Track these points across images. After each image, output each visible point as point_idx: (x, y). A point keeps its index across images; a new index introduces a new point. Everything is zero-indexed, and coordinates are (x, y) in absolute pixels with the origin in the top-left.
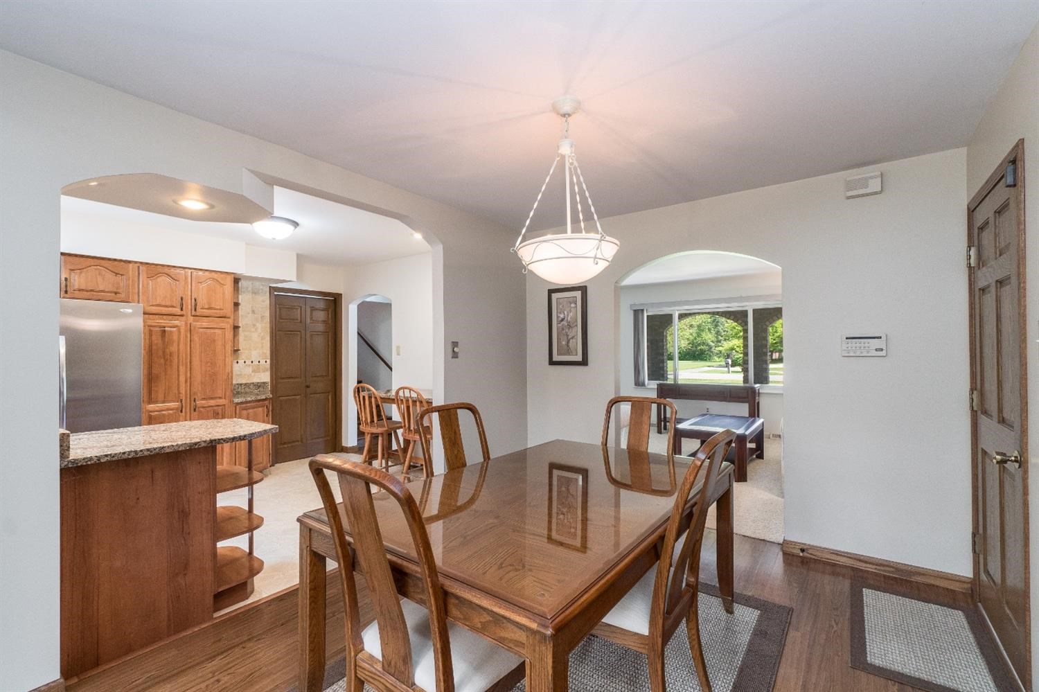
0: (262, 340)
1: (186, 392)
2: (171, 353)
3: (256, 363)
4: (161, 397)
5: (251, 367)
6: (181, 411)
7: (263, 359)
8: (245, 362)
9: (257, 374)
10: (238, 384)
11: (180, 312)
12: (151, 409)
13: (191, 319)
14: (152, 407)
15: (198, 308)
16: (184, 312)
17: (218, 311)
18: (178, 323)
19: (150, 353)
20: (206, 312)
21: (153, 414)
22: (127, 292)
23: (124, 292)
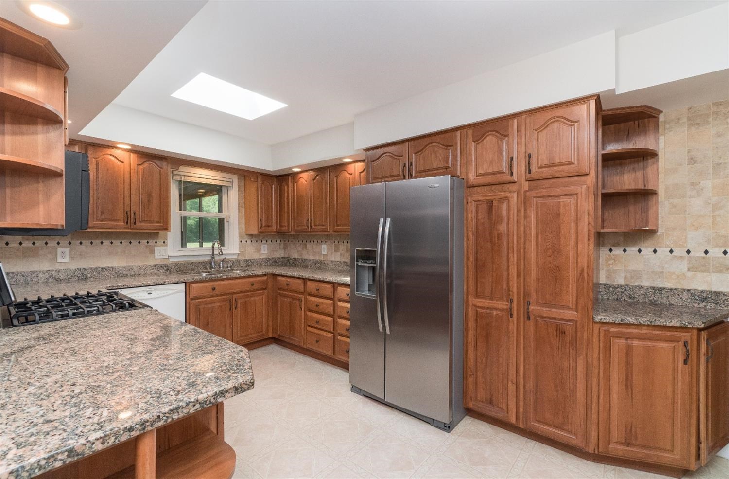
0: (713, 211)
1: (518, 288)
2: (498, 235)
3: (698, 253)
4: (488, 291)
5: (685, 262)
6: (511, 315)
7: (717, 246)
8: (671, 251)
9: (699, 274)
10: (653, 288)
11: (510, 178)
12: (478, 305)
13: (526, 186)
14: (479, 302)
15: (534, 168)
16: (515, 178)
17: (565, 167)
18: (508, 194)
19: (477, 235)
20: (547, 172)
21: (479, 310)
22: (455, 165)
23: (453, 165)
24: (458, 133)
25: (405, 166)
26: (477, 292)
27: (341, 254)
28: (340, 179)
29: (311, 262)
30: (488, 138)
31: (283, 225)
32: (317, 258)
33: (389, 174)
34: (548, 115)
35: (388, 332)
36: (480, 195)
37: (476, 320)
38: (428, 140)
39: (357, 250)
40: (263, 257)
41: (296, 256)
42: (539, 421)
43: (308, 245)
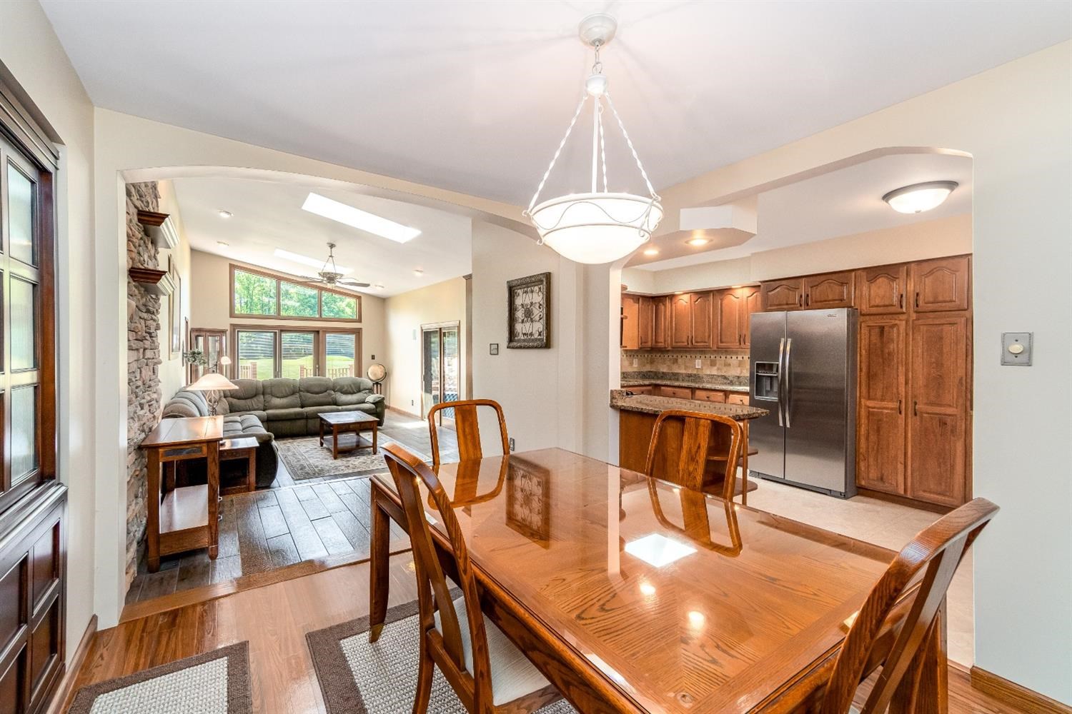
1: (906, 393)
2: (889, 352)
4: (879, 394)
6: (900, 413)
11: (900, 310)
12: (870, 405)
13: (914, 316)
14: (870, 403)
15: (921, 303)
16: (904, 310)
17: (947, 304)
18: (897, 322)
19: (869, 352)
20: (931, 307)
21: (871, 410)
22: (849, 298)
23: (848, 298)
24: (853, 273)
25: (801, 296)
26: (869, 396)
27: (718, 369)
28: (725, 302)
29: (684, 375)
30: (880, 279)
31: (659, 341)
32: (690, 372)
33: (785, 302)
34: (933, 265)
35: (788, 425)
36: (873, 322)
37: (868, 417)
38: (822, 278)
39: (757, 364)
40: (635, 370)
41: (665, 370)
42: (924, 491)
43: (680, 360)
